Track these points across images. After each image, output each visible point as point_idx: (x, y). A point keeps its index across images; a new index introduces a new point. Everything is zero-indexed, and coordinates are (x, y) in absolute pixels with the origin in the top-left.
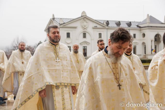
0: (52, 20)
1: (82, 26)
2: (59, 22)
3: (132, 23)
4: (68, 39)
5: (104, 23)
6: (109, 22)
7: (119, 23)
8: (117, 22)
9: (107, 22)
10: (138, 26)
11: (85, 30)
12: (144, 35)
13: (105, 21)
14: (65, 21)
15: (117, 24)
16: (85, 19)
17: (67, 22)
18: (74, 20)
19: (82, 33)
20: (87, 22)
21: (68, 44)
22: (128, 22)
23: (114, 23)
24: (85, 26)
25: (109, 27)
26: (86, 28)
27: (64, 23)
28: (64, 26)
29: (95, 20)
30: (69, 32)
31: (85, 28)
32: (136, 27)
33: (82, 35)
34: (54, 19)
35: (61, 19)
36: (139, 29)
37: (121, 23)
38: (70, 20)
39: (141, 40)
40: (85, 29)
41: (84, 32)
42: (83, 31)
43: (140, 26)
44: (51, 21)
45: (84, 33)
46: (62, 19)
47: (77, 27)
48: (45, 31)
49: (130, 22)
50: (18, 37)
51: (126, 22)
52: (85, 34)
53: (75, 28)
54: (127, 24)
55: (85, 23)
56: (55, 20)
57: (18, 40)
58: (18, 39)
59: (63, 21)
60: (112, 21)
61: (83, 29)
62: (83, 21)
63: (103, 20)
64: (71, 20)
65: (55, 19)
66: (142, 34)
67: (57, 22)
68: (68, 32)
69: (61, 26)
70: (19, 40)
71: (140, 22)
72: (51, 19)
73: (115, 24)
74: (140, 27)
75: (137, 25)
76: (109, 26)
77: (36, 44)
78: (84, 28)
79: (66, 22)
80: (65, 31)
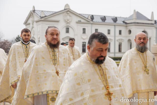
0: (33, 12)
1: (65, 20)
2: (40, 15)
3: (118, 19)
5: (88, 17)
6: (94, 17)
7: (104, 18)
8: (102, 17)
9: (92, 17)
10: (124, 22)
11: (68, 24)
12: (130, 32)
13: (90, 15)
14: (46, 13)
15: (103, 19)
16: (68, 12)
17: (49, 15)
18: (56, 13)
19: (64, 27)
20: (70, 16)
22: (114, 17)
23: (99, 17)
24: (68, 20)
25: (93, 22)
26: (70, 22)
27: (45, 16)
28: (45, 19)
29: (79, 14)
31: (68, 22)
32: (122, 23)
33: (65, 30)
34: (34, 11)
35: (42, 11)
36: (125, 25)
37: (106, 18)
38: (52, 13)
39: (126, 37)
40: (68, 23)
41: (67, 26)
42: (66, 25)
43: (126, 21)
44: (31, 13)
45: (67, 27)
46: (44, 12)
47: (60, 20)
48: (24, 24)
49: (116, 18)
51: (112, 18)
52: (68, 28)
53: (58, 22)
54: (113, 19)
55: (68, 17)
56: (36, 13)
59: (45, 14)
60: (97, 15)
61: (66, 23)
62: (66, 15)
63: (88, 15)
64: (54, 13)
65: (36, 11)
66: (128, 30)
67: (37, 14)
69: (43, 19)
71: (127, 18)
72: (31, 11)
73: (100, 19)
74: (126, 23)
75: (123, 20)
76: (94, 20)
77: (14, 38)
78: (67, 22)
79: (47, 15)
80: (46, 24)
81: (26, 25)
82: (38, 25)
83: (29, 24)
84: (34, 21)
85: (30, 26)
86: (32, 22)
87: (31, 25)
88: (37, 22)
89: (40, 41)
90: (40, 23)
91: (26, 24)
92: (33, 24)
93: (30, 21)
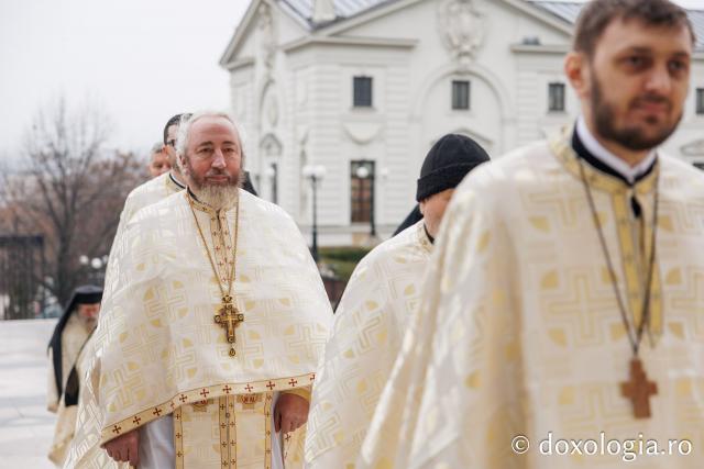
1: (448, 38)
2: (308, 14)
4: (363, 113)
11: (465, 61)
14: (346, 5)
17: (357, 10)
19: (444, 77)
21: (360, 143)
24: (465, 38)
26: (474, 47)
27: (339, 20)
28: (336, 35)
29: (530, 3)
30: (368, 72)
31: (466, 48)
33: (445, 93)
40: (466, 54)
41: (457, 73)
42: (454, 67)
44: (262, 3)
45: (458, 78)
47: (417, 41)
48: (221, 63)
50: (62, 101)
52: (467, 84)
53: (406, 47)
55: (467, 21)
56: (287, 3)
57: (62, 120)
58: (62, 111)
59: (335, 8)
61: (455, 53)
62: (455, 7)
67: (293, 9)
68: (359, 72)
69: (322, 36)
70: (67, 116)
78: (458, 47)
80: (343, 65)
81: (232, 70)
82: (295, 70)
83: (250, 64)
84: (277, 47)
85: (252, 77)
86: (266, 53)
87: (260, 70)
88: (291, 51)
89: (311, 157)
90: (310, 55)
91: (232, 65)
92: (268, 65)
93: (253, 48)
